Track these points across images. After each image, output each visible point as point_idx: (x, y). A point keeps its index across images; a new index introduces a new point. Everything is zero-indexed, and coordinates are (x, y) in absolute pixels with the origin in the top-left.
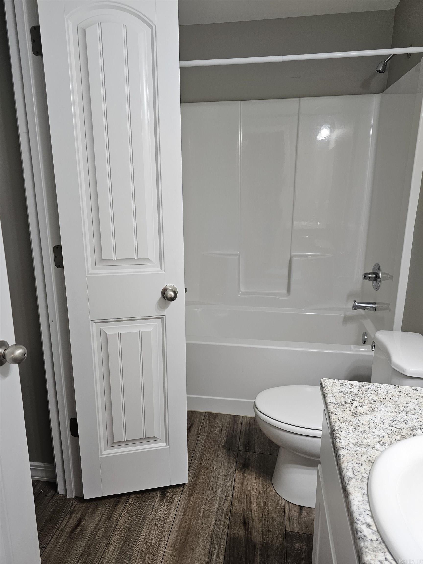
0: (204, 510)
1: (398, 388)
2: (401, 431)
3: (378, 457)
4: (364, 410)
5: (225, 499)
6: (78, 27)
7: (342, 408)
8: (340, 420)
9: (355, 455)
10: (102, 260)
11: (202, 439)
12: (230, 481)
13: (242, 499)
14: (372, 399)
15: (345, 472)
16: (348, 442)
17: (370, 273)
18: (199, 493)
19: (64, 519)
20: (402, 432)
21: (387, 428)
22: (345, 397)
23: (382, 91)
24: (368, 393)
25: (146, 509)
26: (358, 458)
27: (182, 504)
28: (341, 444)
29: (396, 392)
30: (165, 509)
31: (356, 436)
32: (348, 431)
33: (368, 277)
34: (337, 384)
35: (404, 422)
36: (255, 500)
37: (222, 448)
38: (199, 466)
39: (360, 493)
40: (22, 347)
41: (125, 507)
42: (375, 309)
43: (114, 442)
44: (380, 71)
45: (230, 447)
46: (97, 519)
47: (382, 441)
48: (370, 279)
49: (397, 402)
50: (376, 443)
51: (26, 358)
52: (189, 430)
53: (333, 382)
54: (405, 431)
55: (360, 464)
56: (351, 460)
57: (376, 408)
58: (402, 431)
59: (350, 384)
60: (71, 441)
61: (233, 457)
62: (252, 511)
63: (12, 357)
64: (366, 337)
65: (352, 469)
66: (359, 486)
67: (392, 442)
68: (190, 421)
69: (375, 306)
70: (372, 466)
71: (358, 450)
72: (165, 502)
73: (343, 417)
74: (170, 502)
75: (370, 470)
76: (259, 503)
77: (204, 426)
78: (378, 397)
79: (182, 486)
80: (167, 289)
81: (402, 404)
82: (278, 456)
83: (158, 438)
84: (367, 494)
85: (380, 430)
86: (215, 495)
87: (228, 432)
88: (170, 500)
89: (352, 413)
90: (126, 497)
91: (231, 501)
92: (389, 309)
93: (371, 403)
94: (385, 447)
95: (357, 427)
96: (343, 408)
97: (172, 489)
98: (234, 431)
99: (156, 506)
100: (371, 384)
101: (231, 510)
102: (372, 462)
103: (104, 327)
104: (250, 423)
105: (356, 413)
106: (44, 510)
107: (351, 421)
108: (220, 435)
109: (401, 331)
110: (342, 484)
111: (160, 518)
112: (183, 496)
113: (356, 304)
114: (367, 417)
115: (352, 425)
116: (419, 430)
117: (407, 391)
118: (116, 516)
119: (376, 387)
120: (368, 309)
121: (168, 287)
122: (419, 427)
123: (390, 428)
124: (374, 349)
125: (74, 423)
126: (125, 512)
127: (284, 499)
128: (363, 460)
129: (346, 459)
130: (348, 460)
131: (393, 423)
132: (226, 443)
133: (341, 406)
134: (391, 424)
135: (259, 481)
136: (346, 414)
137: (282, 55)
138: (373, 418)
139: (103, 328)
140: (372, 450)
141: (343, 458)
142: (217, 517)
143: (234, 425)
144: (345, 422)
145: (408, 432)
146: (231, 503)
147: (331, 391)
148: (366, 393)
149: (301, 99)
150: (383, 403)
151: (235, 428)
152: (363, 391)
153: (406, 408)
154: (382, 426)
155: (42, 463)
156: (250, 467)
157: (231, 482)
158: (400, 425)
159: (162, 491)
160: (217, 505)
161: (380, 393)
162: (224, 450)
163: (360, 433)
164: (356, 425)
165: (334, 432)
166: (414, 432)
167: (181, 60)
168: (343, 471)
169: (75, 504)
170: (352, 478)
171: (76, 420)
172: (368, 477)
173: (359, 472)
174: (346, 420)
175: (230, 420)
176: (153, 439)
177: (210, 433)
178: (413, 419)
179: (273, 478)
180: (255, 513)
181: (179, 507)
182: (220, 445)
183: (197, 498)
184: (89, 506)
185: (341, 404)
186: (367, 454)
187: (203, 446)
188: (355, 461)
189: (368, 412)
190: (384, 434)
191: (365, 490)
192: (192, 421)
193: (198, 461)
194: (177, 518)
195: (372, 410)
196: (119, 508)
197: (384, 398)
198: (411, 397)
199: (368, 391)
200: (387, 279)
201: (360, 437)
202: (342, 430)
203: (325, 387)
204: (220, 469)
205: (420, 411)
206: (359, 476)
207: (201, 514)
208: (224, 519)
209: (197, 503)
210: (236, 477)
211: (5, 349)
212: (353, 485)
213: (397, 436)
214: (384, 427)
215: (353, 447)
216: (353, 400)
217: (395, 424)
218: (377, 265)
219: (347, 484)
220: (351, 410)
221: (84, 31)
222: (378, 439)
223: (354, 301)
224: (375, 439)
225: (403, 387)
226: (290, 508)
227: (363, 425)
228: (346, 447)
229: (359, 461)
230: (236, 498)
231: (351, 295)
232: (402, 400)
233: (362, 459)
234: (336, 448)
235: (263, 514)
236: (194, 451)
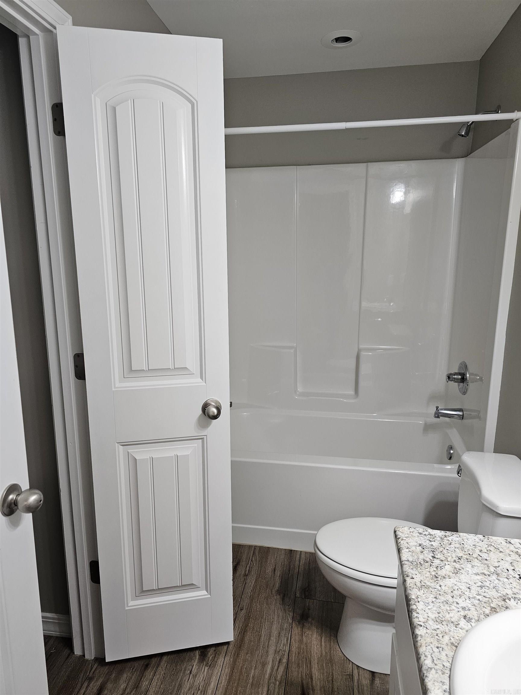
0: (253, 677)
1: (488, 540)
2: (490, 601)
3: (464, 638)
4: (446, 571)
5: (280, 663)
6: (107, 104)
7: (419, 568)
8: (417, 586)
9: (434, 636)
10: (131, 370)
11: (251, 581)
12: (286, 638)
13: (300, 662)
14: (456, 555)
15: (423, 660)
16: (427, 617)
17: (454, 373)
18: (247, 653)
19: (81, 688)
20: (492, 603)
21: (474, 598)
22: (423, 552)
23: (466, 156)
24: (451, 547)
25: (182, 674)
26: (438, 640)
27: (227, 668)
28: (418, 620)
29: (485, 546)
30: (205, 675)
31: (437, 609)
32: (427, 602)
33: (453, 378)
34: (414, 534)
35: (494, 589)
36: (316, 664)
37: (276, 594)
38: (247, 618)
39: (440, 690)
40: (37, 491)
41: (156, 672)
42: (462, 417)
43: (144, 590)
44: (463, 135)
45: (285, 592)
46: (122, 687)
47: (467, 615)
48: (455, 380)
49: (486, 560)
50: (460, 619)
51: (41, 505)
52: (235, 570)
53: (410, 531)
54: (496, 602)
55: (441, 649)
56: (430, 643)
57: (460, 569)
58: (492, 601)
59: (430, 534)
60: (91, 588)
61: (289, 606)
62: (313, 678)
63: (25, 505)
64: (452, 452)
65: (431, 656)
66: (440, 680)
67: (479, 617)
68: (237, 558)
69: (462, 414)
70: (455, 651)
71: (438, 629)
72: (206, 666)
73: (420, 581)
74: (211, 666)
75: (452, 656)
76: (321, 667)
77: (253, 564)
78: (464, 552)
79: (226, 645)
80: (210, 405)
81: (493, 563)
82: (345, 604)
83: (197, 586)
84: (449, 691)
85: (466, 600)
86: (267, 656)
87: (283, 572)
88: (211, 663)
89: (432, 576)
90: (157, 659)
91: (287, 665)
92: (479, 417)
93: (455, 561)
94: (471, 625)
95: (437, 596)
96: (421, 569)
97: (214, 649)
98: (290, 570)
99: (194, 671)
100: (455, 534)
101: (286, 677)
102: (456, 646)
103: (132, 450)
104: (309, 560)
105: (436, 575)
106: (57, 676)
107: (430, 586)
108: (273, 576)
109: (494, 452)
110: (420, 675)
111: (199, 687)
112: (227, 658)
113: (439, 410)
114: (450, 581)
115: (432, 593)
116: (512, 600)
117: (498, 545)
118: (144, 684)
119: (461, 538)
120: (454, 417)
121: (209, 402)
122: (512, 595)
123: (478, 597)
124: (461, 474)
125: (94, 567)
126: (156, 678)
127: (352, 662)
128: (445, 643)
129: (424, 641)
130: (426, 643)
131: (481, 591)
132: (281, 586)
133: (418, 565)
134: (478, 592)
135: (321, 638)
136: (424, 577)
137: (346, 122)
138: (457, 582)
139: (131, 452)
140: (455, 628)
141: (421, 640)
142: (270, 686)
143: (290, 562)
144: (423, 589)
145: (500, 602)
146: (287, 668)
147: (407, 544)
148: (449, 546)
149: (369, 164)
150: (469, 561)
151: (292, 566)
152: (446, 544)
153: (497, 568)
154: (468, 595)
155: (55, 614)
156: (310, 620)
157: (286, 640)
158: (490, 593)
159: (202, 650)
160: (269, 669)
161: (466, 547)
162: (278, 597)
163: (441, 605)
164: (436, 592)
165: (411, 603)
166: (507, 602)
167: (226, 127)
168: (421, 657)
169: (95, 667)
170: (431, 669)
171: (97, 563)
172: (450, 667)
173: (439, 660)
174: (425, 586)
175: (285, 557)
176: (191, 586)
177: (261, 573)
178: (505, 584)
179: (338, 633)
180: (317, 681)
181: (223, 672)
182: (273, 590)
183: (245, 660)
184: (112, 670)
185: (418, 563)
186: (450, 634)
187: (252, 590)
188: (435, 645)
189: (451, 574)
190: (470, 606)
191: (446, 685)
192: (238, 557)
193: (246, 610)
194: (220, 687)
195: (456, 571)
196: (149, 673)
197: (471, 554)
198: (504, 553)
199: (452, 544)
200: (476, 381)
201: (441, 611)
202: (419, 600)
203: (399, 538)
204: (273, 622)
205: (514, 573)
206: (440, 665)
207: (249, 682)
208: (278, 689)
209: (245, 667)
210: (293, 633)
211: (18, 494)
212: (432, 678)
213: (486, 608)
214: (470, 596)
215: (432, 624)
216: (434, 557)
217: (484, 591)
218: (464, 363)
219: (425, 677)
220: (431, 572)
221: (114, 109)
222: (463, 613)
223: (436, 407)
224: (459, 613)
225: (494, 538)
226: (360, 674)
227: (445, 593)
228: (423, 624)
229: (440, 643)
230: (293, 660)
231: (433, 398)
232: (492, 556)
233: (443, 641)
234: (412, 625)
235: (326, 683)
236: (241, 598)
